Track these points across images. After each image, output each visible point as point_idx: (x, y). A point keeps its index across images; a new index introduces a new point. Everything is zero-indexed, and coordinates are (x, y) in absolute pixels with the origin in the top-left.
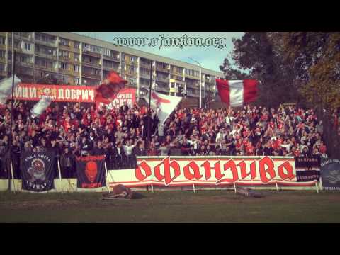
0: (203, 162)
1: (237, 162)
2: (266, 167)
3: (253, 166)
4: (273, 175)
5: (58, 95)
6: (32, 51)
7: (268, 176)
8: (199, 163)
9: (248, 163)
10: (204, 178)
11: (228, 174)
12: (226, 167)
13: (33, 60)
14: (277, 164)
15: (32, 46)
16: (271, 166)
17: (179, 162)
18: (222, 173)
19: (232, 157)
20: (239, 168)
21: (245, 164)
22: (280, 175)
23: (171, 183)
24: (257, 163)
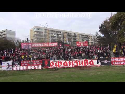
0: (69, 61)
1: (78, 61)
2: (86, 62)
3: (82, 62)
4: (88, 64)
5: (48, 45)
6: (56, 35)
7: (86, 64)
8: (67, 62)
9: (81, 61)
10: (69, 66)
11: (75, 64)
12: (75, 62)
13: (56, 37)
14: (89, 61)
15: (56, 34)
16: (87, 61)
17: (62, 62)
18: (74, 64)
19: (76, 60)
20: (78, 63)
21: (80, 61)
22: (90, 64)
23: (60, 67)
24: (83, 61)
